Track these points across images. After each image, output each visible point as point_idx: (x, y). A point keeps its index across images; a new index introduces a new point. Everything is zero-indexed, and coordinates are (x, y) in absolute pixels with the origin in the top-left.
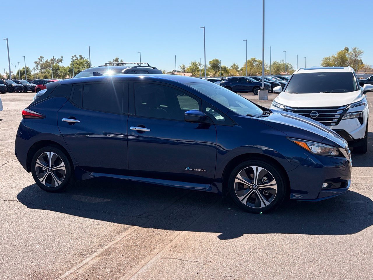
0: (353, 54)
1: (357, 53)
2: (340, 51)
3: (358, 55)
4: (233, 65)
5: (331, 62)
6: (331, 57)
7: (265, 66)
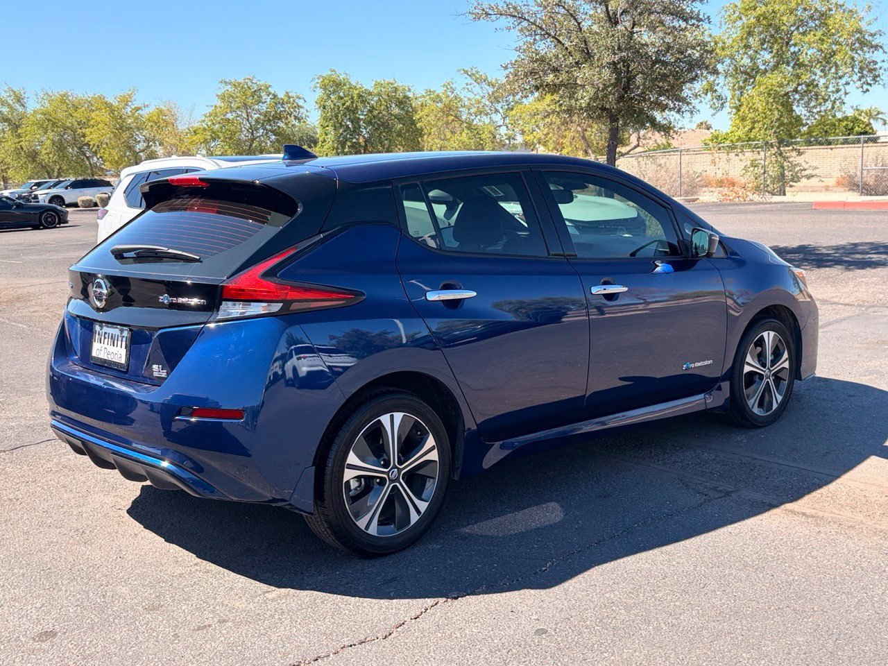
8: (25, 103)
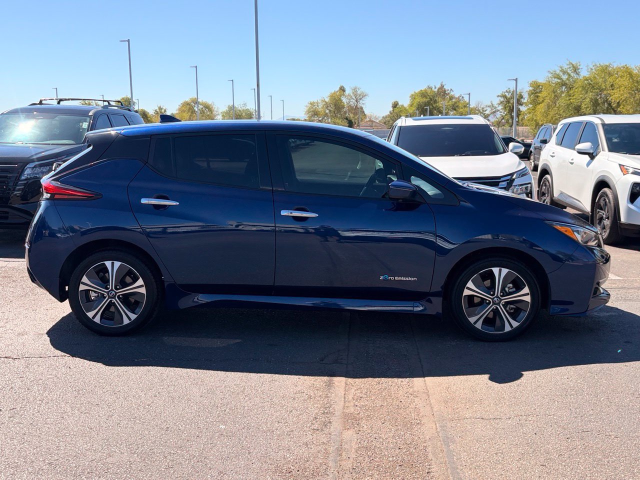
0: (353, 97)
1: (359, 97)
2: (333, 92)
3: (360, 99)
4: (157, 108)
5: (320, 108)
6: (319, 101)
7: (214, 113)
8: (579, 72)
